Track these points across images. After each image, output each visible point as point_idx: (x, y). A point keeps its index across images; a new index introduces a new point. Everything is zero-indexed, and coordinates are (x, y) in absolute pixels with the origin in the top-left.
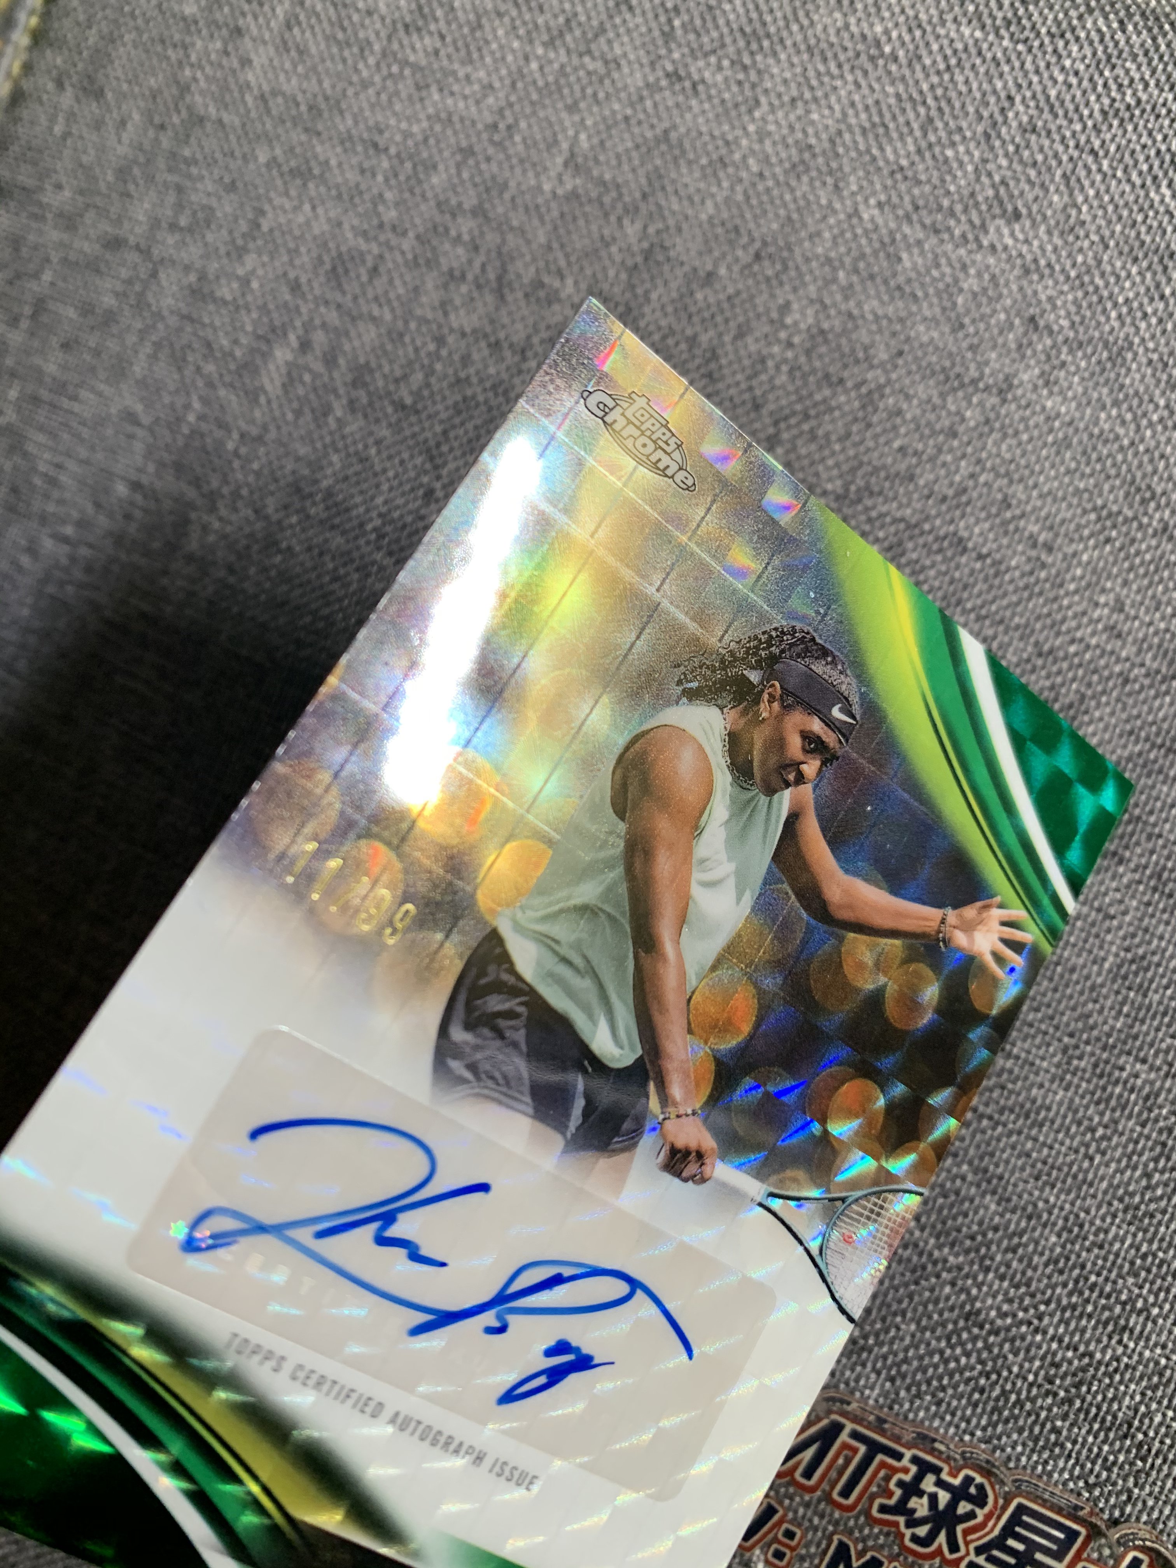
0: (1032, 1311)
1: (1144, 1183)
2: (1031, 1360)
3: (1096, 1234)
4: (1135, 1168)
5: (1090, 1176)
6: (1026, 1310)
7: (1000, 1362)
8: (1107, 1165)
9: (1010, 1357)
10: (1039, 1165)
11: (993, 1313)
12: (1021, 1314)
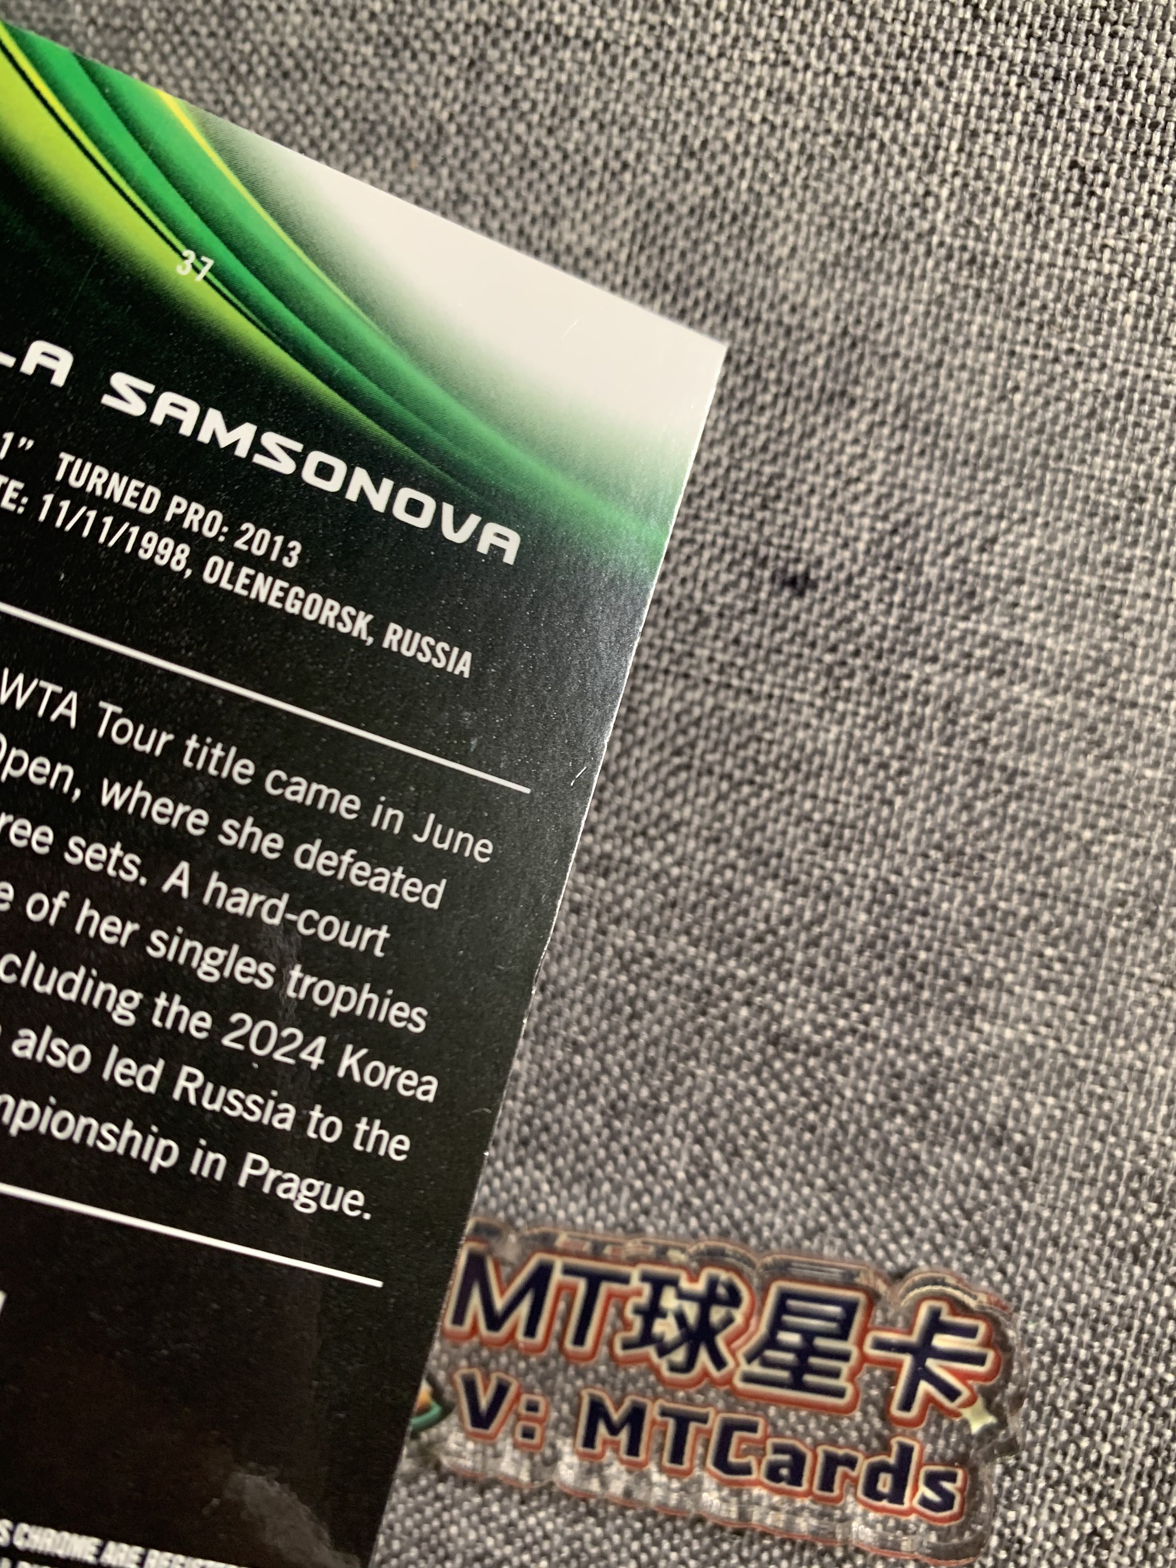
0: (854, 1016)
1: (964, 817)
2: (865, 1077)
3: (916, 899)
4: (949, 801)
5: (894, 824)
6: (846, 1016)
7: (828, 1088)
8: (912, 808)
9: (839, 1079)
10: (826, 828)
11: (807, 1029)
12: (841, 1023)
